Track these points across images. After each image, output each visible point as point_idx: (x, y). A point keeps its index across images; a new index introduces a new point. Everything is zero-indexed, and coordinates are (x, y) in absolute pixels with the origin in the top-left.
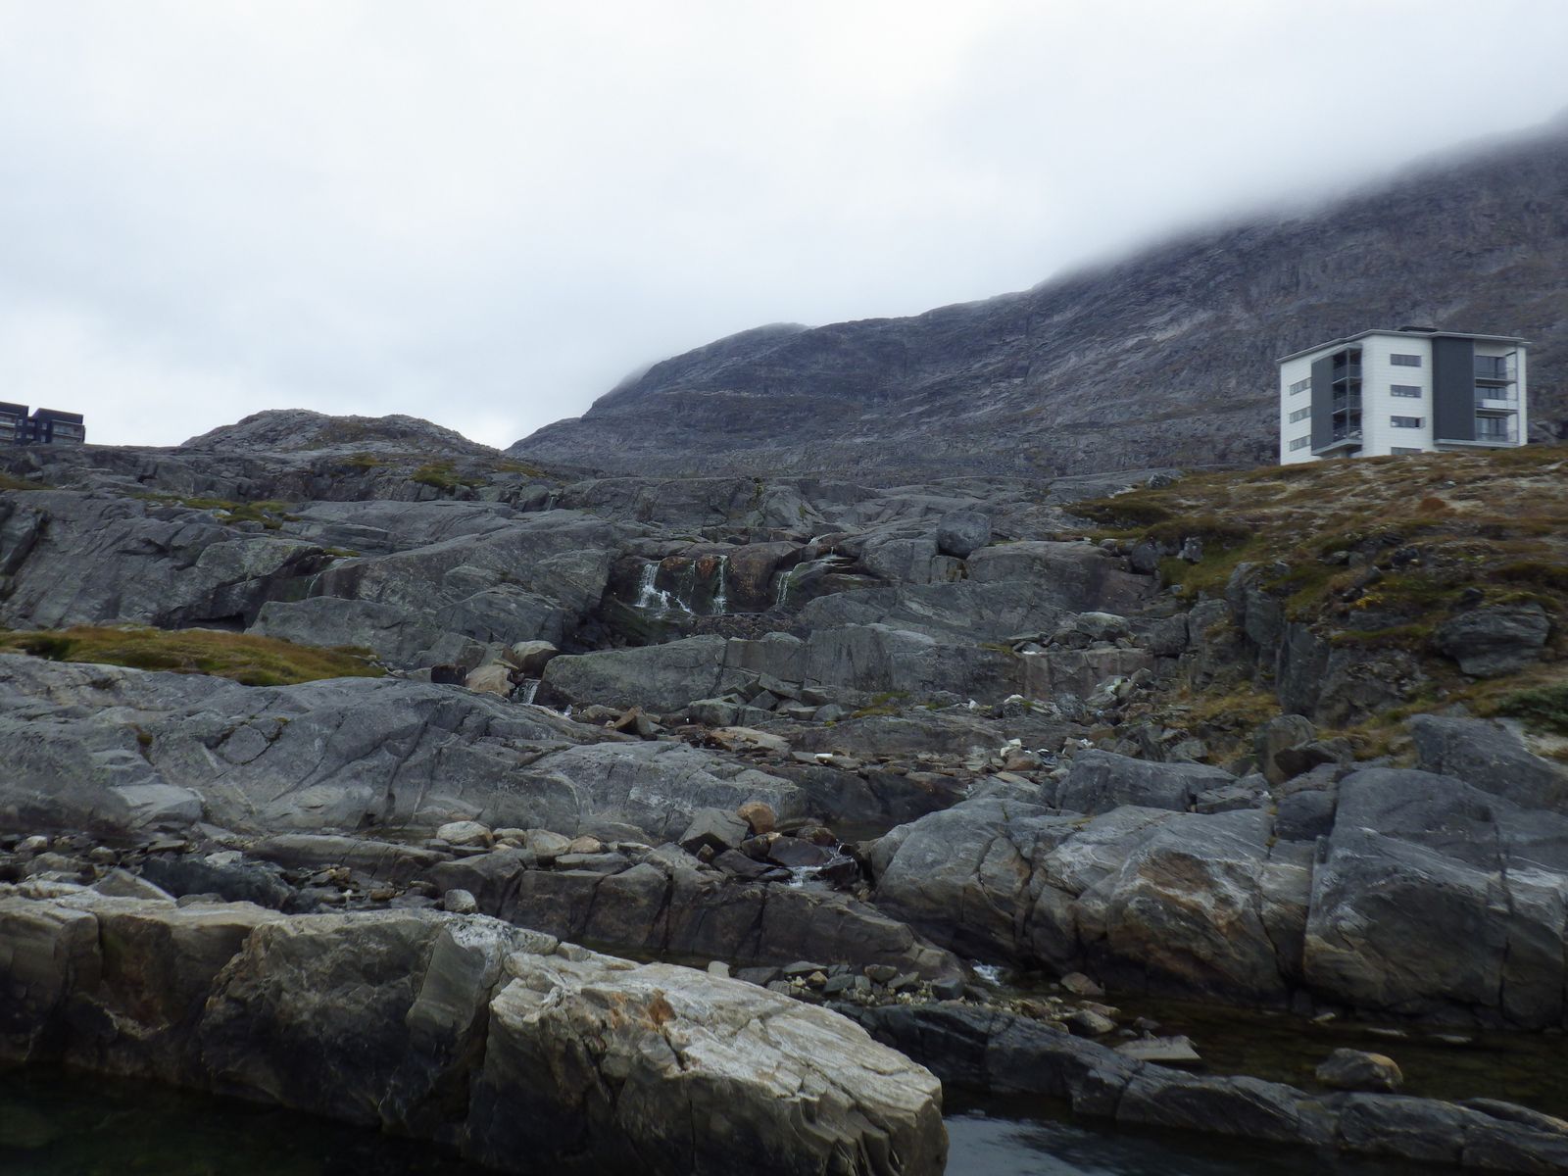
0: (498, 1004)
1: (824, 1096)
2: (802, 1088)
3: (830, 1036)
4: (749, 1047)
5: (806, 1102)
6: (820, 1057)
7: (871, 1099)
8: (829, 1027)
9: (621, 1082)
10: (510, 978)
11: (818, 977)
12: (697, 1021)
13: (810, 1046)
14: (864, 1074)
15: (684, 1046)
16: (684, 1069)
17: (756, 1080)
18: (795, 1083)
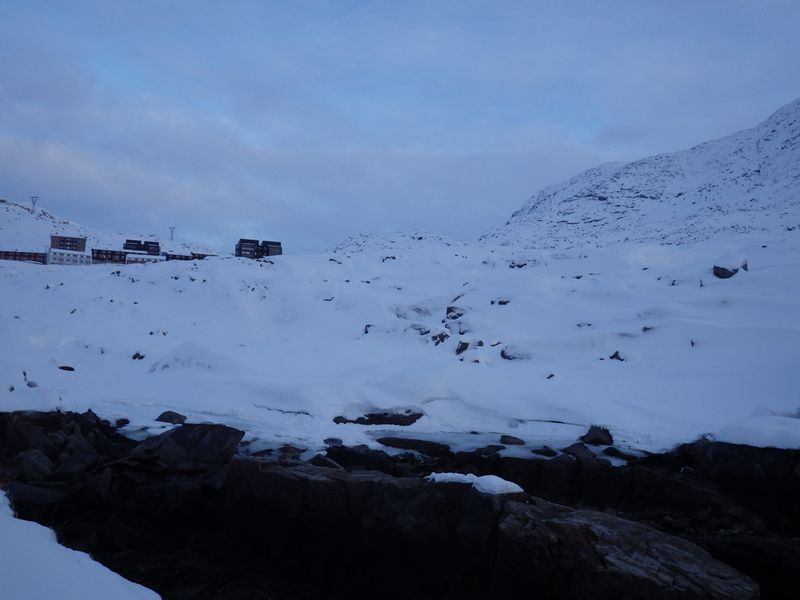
0: (502, 526)
1: (688, 588)
2: (674, 583)
3: (688, 554)
4: (642, 558)
5: (677, 591)
6: (683, 566)
7: (717, 593)
8: (687, 550)
9: (570, 572)
10: (508, 514)
11: (668, 518)
12: (609, 542)
13: (676, 559)
14: (711, 578)
15: (604, 555)
16: (606, 567)
17: (648, 576)
18: (671, 580)
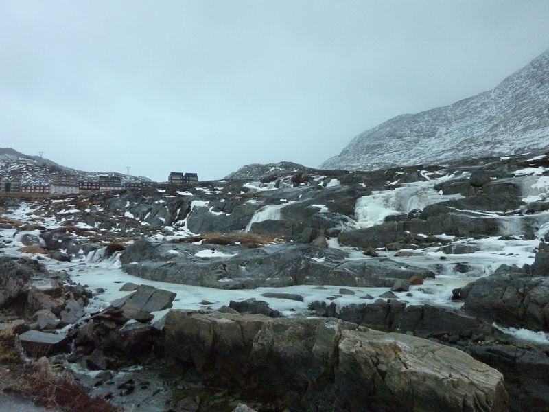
1: (459, 379)
2: (450, 376)
3: (458, 358)
4: (429, 362)
5: (452, 381)
6: (456, 365)
7: (476, 381)
8: (458, 355)
9: (385, 373)
10: (344, 337)
11: (446, 336)
12: (409, 352)
13: (451, 361)
14: (473, 372)
15: (406, 361)
16: (407, 369)
17: (433, 373)
18: (448, 375)
